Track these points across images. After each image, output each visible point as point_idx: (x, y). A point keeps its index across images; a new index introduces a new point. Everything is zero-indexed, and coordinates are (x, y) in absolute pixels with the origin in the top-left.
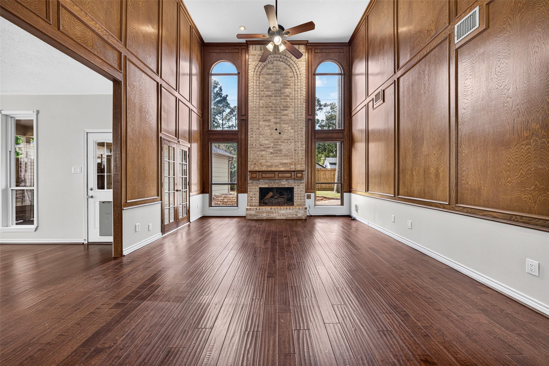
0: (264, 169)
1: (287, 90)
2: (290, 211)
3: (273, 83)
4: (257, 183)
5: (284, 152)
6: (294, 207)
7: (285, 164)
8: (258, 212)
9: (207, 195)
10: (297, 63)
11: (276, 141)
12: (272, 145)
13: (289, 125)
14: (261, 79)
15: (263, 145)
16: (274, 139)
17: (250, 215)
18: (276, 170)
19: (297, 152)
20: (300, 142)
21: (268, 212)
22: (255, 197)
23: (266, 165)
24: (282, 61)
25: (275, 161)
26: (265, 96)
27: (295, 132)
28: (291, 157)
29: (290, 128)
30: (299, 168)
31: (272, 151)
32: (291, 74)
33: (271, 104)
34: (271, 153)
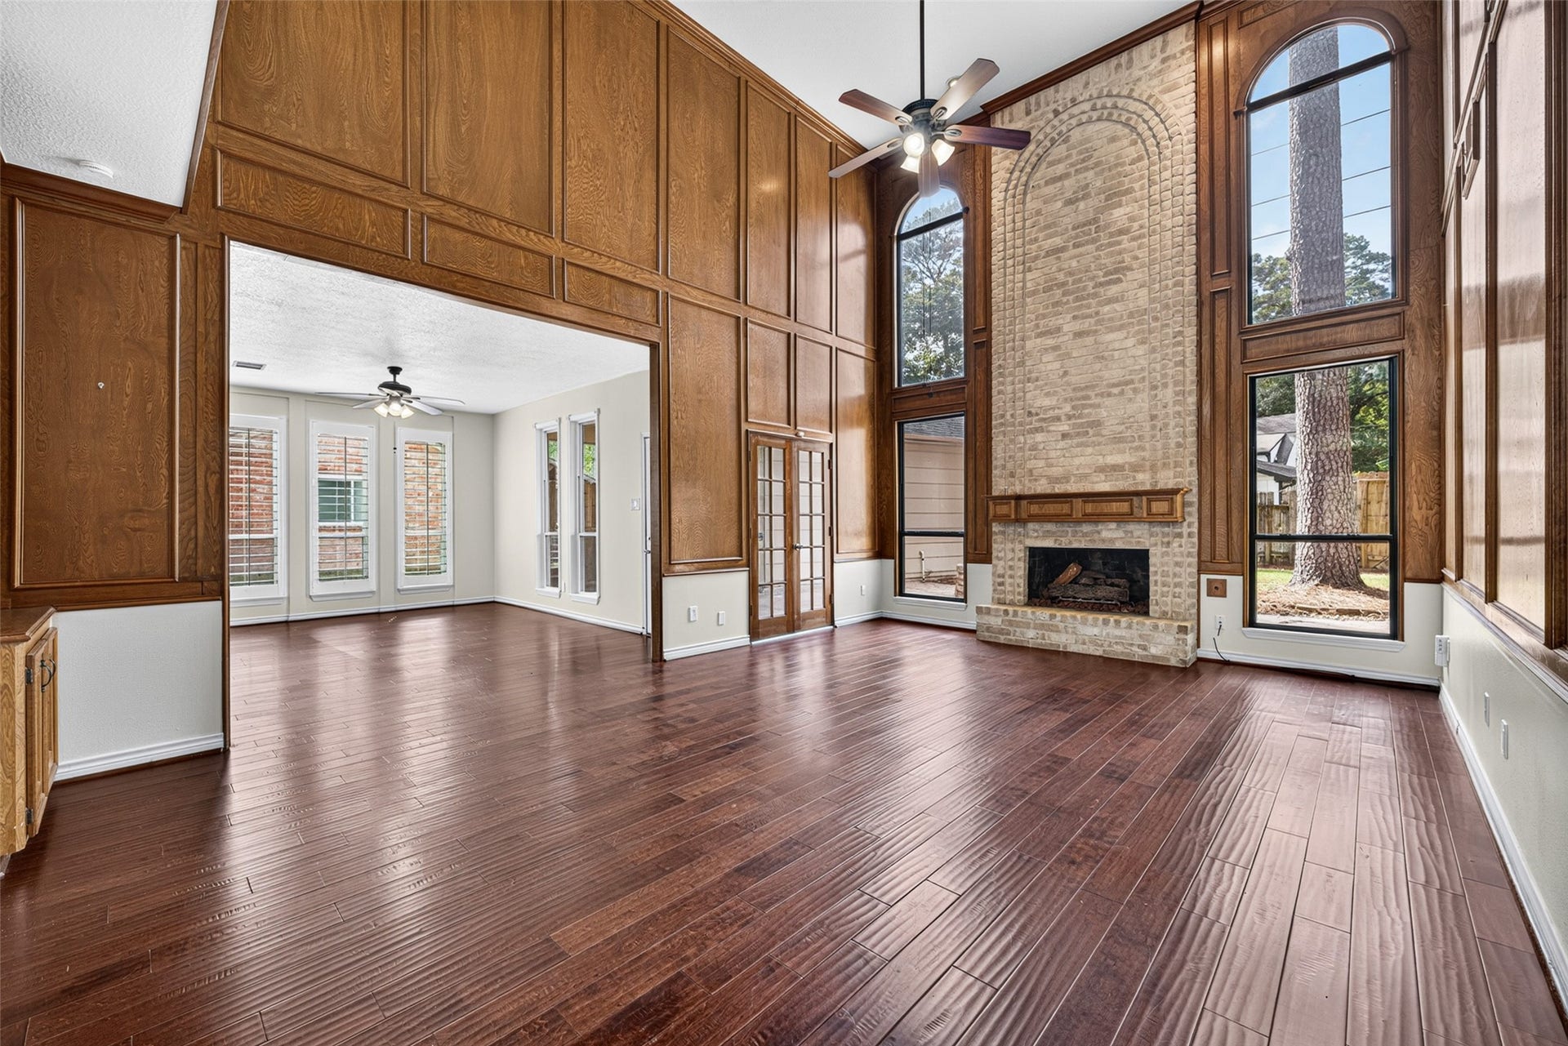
0: (1042, 487)
1: (1118, 213)
2: (1117, 632)
3: (1069, 202)
4: (1019, 533)
5: (1111, 427)
6: (1148, 622)
7: (1116, 468)
8: (1011, 623)
9: (890, 564)
10: (1158, 101)
11: (1079, 394)
12: (1067, 408)
13: (1128, 333)
14: (1029, 205)
15: (1037, 414)
16: (1074, 390)
17: (988, 629)
18: (1082, 491)
19: (1159, 425)
20: (1171, 385)
21: (1042, 626)
22: (1011, 577)
23: (1048, 477)
24: (1099, 119)
25: (1077, 461)
26: (1043, 253)
27: (1153, 350)
28: (1136, 444)
29: (1130, 342)
30: (1166, 480)
31: (1066, 428)
32: (1132, 152)
33: (1061, 277)
34: (1064, 436)
